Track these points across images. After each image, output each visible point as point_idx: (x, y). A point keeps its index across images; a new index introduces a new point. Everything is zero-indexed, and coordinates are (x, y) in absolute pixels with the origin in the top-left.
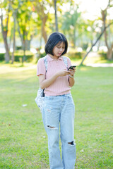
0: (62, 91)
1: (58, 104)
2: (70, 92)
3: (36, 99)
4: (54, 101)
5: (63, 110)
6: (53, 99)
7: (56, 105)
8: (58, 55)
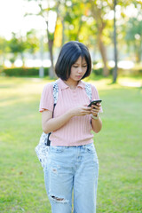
0: (79, 139)
1: (70, 161)
2: (92, 141)
3: (37, 148)
4: (63, 155)
5: (79, 171)
6: (62, 151)
7: (66, 163)
8: (76, 79)
